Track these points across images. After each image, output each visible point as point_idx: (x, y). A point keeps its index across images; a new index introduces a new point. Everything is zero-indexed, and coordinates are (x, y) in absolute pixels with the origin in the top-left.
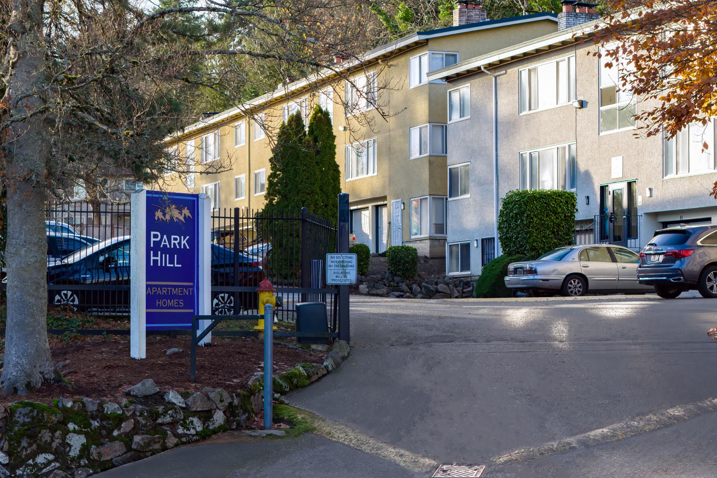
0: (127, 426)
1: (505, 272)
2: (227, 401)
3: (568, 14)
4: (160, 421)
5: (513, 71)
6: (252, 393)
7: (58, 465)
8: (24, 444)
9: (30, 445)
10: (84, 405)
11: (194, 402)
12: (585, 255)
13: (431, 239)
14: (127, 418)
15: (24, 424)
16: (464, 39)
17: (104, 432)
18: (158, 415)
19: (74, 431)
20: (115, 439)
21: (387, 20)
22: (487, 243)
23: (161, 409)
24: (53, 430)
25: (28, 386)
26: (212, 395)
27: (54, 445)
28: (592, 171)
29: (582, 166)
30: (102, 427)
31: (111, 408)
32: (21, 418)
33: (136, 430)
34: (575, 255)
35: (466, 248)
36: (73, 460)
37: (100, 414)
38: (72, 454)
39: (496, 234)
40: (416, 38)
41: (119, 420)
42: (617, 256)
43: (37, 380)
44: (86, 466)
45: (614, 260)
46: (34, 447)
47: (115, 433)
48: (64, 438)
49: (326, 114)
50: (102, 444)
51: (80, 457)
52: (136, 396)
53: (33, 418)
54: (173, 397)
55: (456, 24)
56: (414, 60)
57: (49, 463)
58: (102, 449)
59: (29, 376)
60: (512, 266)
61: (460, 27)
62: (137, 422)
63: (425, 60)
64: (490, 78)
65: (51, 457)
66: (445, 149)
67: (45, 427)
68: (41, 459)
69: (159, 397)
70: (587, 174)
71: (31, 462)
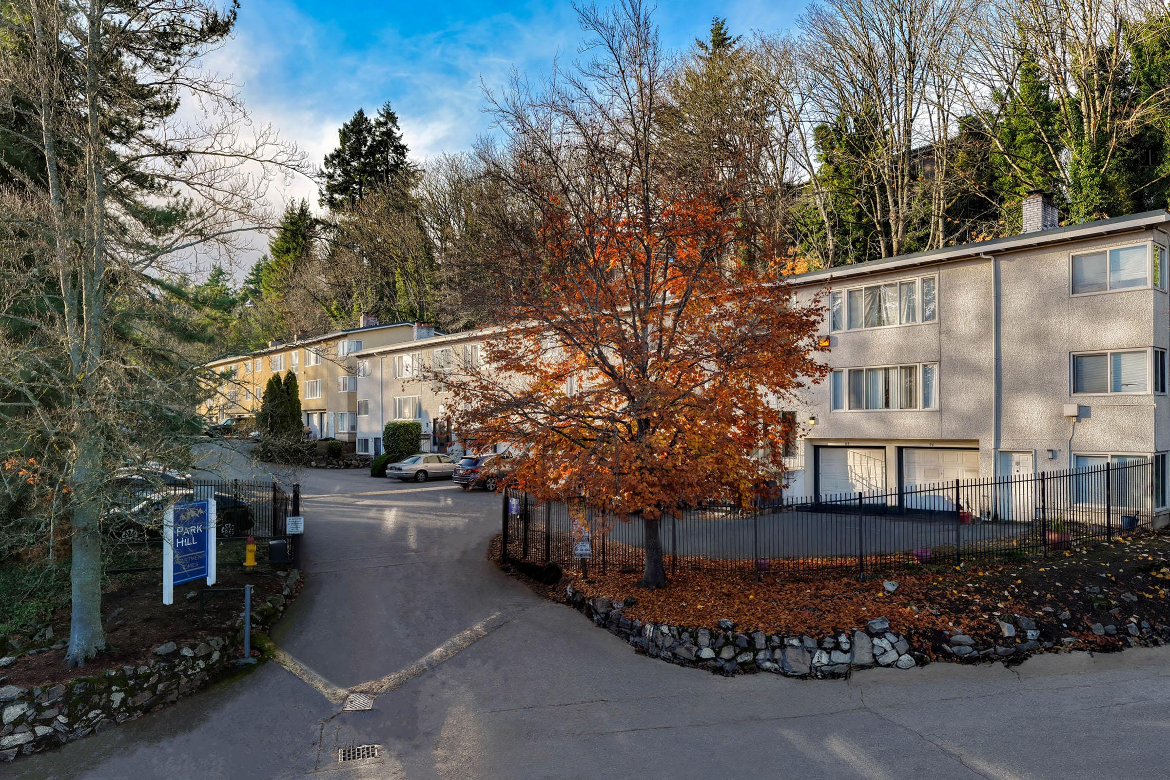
0: (153, 680)
1: (386, 468)
2: (221, 643)
3: (418, 327)
4: (176, 670)
5: (390, 356)
6: (238, 631)
7: (104, 715)
8: (80, 707)
9: (84, 707)
10: (123, 671)
11: (200, 650)
12: (427, 461)
13: (349, 433)
14: (154, 674)
15: (80, 693)
16: (365, 334)
17: (137, 687)
18: (175, 666)
19: (117, 691)
20: (145, 689)
21: (327, 309)
22: (377, 440)
23: (177, 661)
24: (101, 694)
25: (86, 659)
26: (211, 643)
27: (101, 703)
28: (429, 411)
29: (424, 408)
30: (136, 683)
31: (143, 670)
32: (77, 691)
33: (159, 681)
34: (421, 460)
35: (366, 441)
36: (115, 709)
37: (136, 676)
38: (114, 706)
39: (381, 437)
40: (341, 333)
41: (147, 677)
42: (442, 459)
43: (93, 653)
44: (124, 711)
45: (441, 462)
46: (87, 707)
47: (145, 685)
48: (108, 697)
49: (294, 375)
50: (136, 695)
51: (120, 707)
52: (160, 655)
53: (86, 689)
54: (187, 652)
55: (362, 326)
56: (340, 343)
57: (98, 715)
58: (136, 699)
59: (86, 652)
60: (389, 465)
61: (364, 328)
62: (160, 675)
63: (346, 344)
64: (378, 358)
65: (99, 711)
66: (356, 389)
67: (96, 693)
68: (91, 715)
69: (176, 653)
70: (426, 411)
71: (84, 718)
